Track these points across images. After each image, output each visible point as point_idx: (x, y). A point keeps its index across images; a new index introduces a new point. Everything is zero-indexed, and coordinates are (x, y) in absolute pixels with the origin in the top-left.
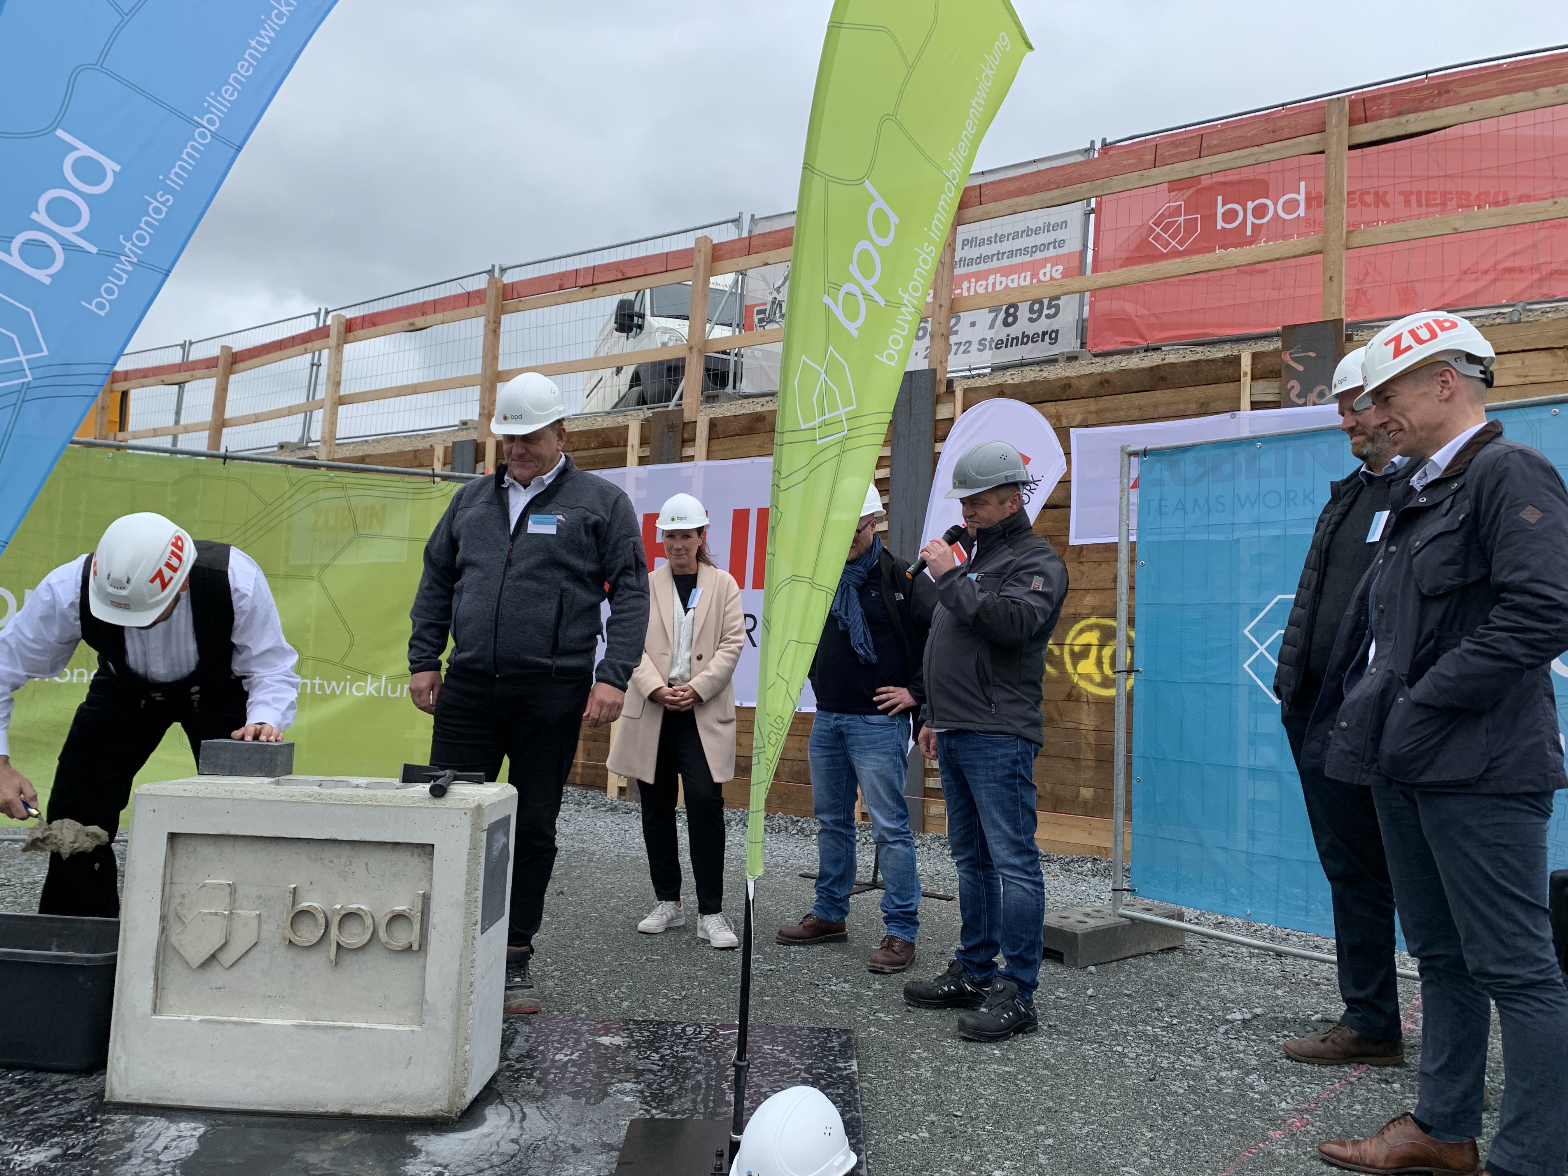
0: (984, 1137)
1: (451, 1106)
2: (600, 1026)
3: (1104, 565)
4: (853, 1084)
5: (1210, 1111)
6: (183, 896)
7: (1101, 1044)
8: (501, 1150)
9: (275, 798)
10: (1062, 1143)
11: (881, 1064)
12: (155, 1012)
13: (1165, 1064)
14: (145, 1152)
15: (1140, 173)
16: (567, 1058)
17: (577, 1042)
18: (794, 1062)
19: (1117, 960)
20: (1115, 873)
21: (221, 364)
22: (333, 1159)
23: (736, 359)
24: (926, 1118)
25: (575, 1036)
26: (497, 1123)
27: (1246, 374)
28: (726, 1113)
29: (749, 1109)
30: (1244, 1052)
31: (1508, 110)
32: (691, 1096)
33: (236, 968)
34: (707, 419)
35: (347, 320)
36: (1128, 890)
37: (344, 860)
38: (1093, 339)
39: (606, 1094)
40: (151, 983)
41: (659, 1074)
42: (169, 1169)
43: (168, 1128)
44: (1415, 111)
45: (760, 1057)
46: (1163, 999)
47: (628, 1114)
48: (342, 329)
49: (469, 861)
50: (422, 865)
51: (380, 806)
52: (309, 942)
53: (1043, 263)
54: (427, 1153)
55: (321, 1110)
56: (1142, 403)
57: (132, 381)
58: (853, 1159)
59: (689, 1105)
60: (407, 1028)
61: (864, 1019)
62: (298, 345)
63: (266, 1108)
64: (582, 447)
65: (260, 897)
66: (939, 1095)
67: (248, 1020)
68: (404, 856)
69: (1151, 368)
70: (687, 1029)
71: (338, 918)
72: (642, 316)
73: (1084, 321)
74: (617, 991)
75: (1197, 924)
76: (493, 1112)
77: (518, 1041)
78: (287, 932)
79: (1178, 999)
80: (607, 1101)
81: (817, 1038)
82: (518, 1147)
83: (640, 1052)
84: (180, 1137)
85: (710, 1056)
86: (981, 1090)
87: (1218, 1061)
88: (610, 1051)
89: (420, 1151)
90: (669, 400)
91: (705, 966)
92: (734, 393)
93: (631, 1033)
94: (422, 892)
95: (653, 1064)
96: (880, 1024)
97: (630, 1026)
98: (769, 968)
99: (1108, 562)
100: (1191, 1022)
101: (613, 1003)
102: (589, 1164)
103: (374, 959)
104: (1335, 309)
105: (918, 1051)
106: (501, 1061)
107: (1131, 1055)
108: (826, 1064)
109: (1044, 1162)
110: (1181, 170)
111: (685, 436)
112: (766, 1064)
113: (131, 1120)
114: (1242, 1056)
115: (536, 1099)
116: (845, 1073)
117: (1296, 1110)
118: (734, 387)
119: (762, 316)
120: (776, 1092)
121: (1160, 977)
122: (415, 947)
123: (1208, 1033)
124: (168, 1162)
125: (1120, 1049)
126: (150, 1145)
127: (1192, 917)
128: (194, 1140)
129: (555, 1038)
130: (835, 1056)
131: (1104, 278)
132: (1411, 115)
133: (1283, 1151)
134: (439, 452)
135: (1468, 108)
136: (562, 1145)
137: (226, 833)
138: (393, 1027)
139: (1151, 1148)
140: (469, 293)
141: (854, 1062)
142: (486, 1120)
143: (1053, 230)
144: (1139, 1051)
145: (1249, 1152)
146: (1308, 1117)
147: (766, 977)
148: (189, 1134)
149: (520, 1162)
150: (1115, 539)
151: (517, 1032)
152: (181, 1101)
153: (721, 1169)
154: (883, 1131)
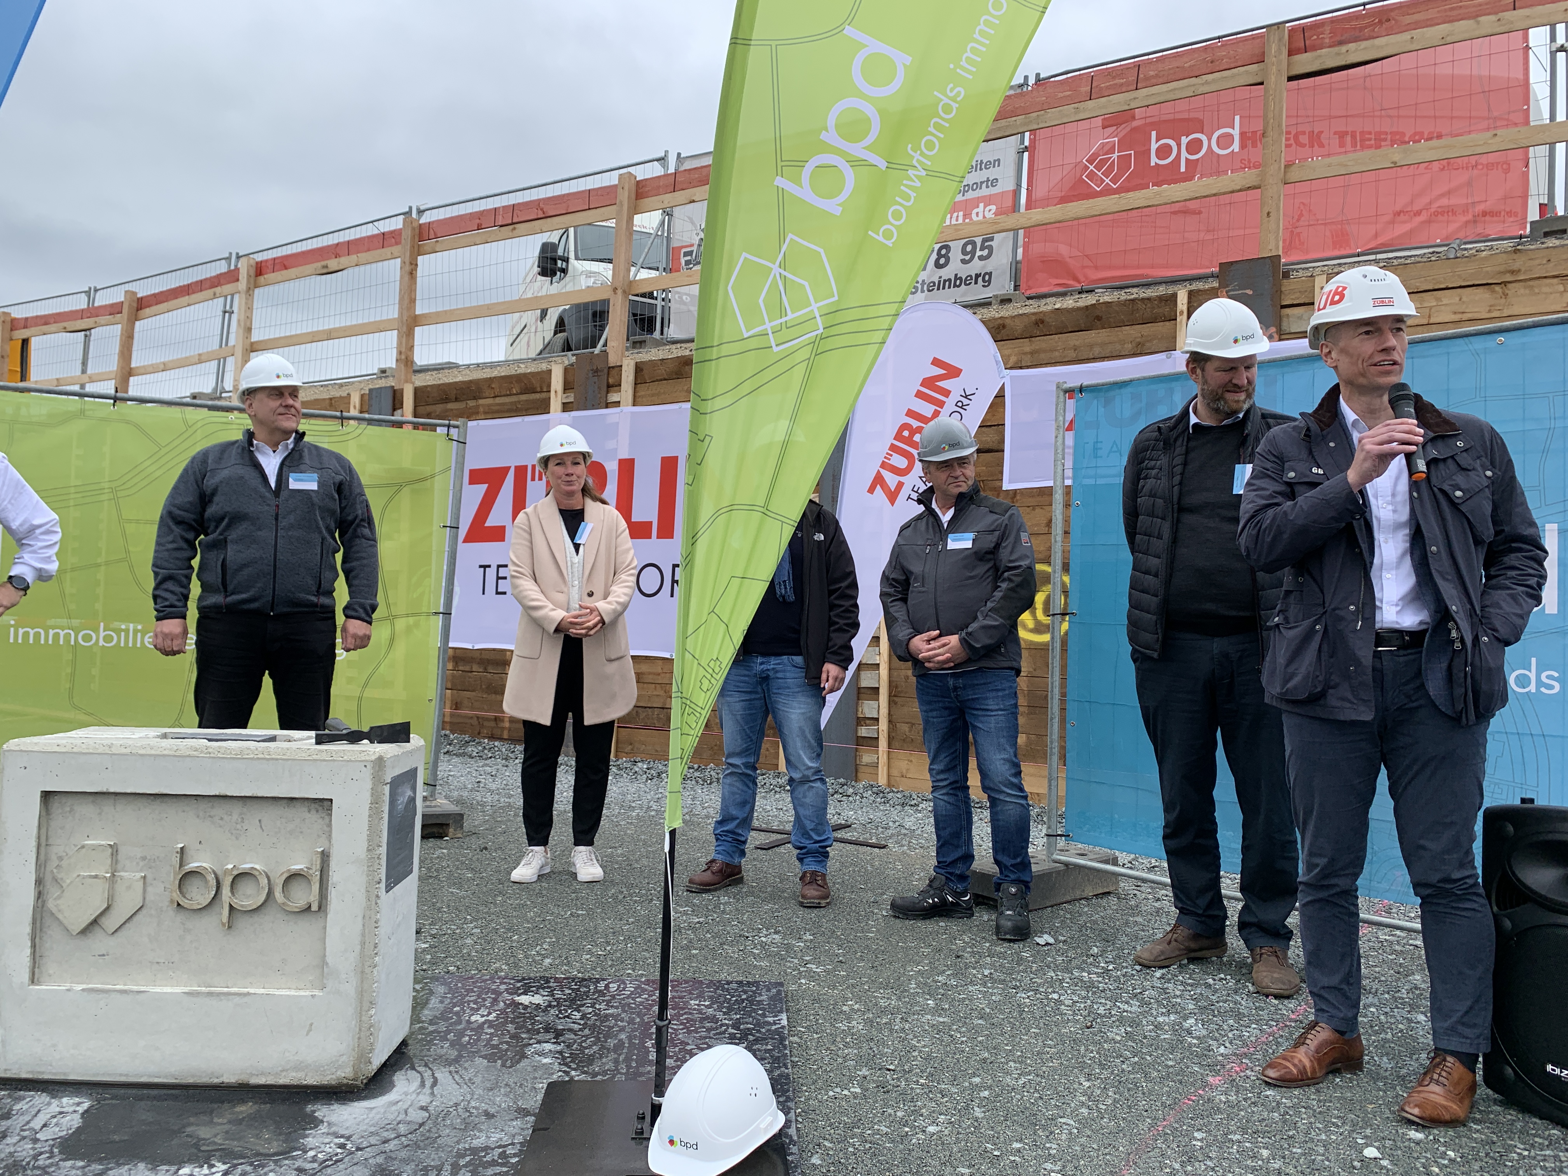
0: (918, 1091)
1: (356, 1073)
2: (519, 985)
3: (1038, 510)
4: (782, 1039)
5: (1148, 1057)
6: (60, 858)
7: (1036, 991)
8: (408, 1118)
9: (158, 752)
10: (998, 1095)
11: (812, 1017)
12: (33, 982)
13: (1101, 1011)
14: (22, 1130)
15: (1076, 105)
16: (484, 1019)
17: (495, 1001)
18: (721, 1017)
19: (1052, 906)
20: (1049, 819)
21: (125, 310)
22: (227, 1132)
23: (663, 303)
24: (858, 1073)
25: (493, 996)
26: (406, 1089)
27: (1182, 313)
28: (649, 1072)
29: (673, 1068)
30: (1180, 996)
31: (1449, 40)
32: (613, 1056)
33: (119, 934)
34: (632, 364)
35: (257, 263)
36: (1061, 835)
37: (235, 816)
38: (1027, 281)
39: (523, 1056)
40: (28, 951)
41: (580, 1033)
42: (47, 1149)
43: (49, 1104)
44: (1356, 40)
45: (685, 1013)
46: (1098, 944)
47: (546, 1076)
48: (253, 273)
49: (370, 816)
50: (320, 821)
51: (273, 759)
52: (198, 904)
53: (975, 203)
54: (330, 1124)
55: (216, 1081)
56: (1077, 343)
57: (33, 329)
58: (781, 1119)
59: (610, 1066)
60: (307, 993)
61: (794, 970)
62: (206, 289)
63: (156, 1080)
64: (503, 393)
65: (144, 858)
66: (871, 1049)
67: (135, 988)
68: (301, 813)
69: (1087, 307)
70: (611, 985)
71: (230, 879)
72: (566, 260)
73: (1017, 262)
74: (539, 947)
75: (1131, 868)
76: (402, 1077)
77: (433, 1001)
78: (174, 894)
79: (1113, 943)
80: (524, 1063)
81: (745, 992)
82: (427, 1115)
83: (560, 1012)
84: (61, 1113)
85: (634, 1013)
86: (914, 1042)
87: (1155, 1006)
88: (529, 1010)
89: (322, 1122)
90: (594, 346)
91: (631, 920)
92: (662, 339)
93: (552, 991)
94: (320, 850)
95: (574, 1023)
96: (812, 976)
97: (551, 984)
98: (697, 920)
99: (1041, 506)
100: (1127, 967)
101: (534, 961)
102: (503, 1130)
103: (269, 920)
104: (1272, 246)
105: (850, 1003)
106: (411, 1024)
107: (1067, 1002)
108: (754, 1018)
109: (981, 1115)
110: (1117, 102)
111: (611, 381)
112: (692, 1020)
113: (10, 1096)
114: (1179, 1000)
115: (449, 1063)
116: (774, 1028)
117: (1235, 1054)
118: (662, 333)
119: (689, 258)
120: (703, 1050)
121: (1095, 922)
122: (315, 907)
123: (1144, 978)
124: (47, 1141)
125: (1055, 996)
126: (28, 1123)
127: (1126, 862)
128: (77, 1117)
129: (472, 999)
130: (764, 1009)
131: (1038, 215)
132: (1351, 45)
133: (1223, 1098)
134: (355, 400)
135: (1409, 37)
136: (474, 1111)
137: (105, 790)
138: (293, 993)
139: (1089, 1098)
140: (383, 234)
141: (784, 1016)
142: (394, 1086)
143: (986, 168)
144: (1076, 998)
145: (1189, 1100)
146: (1248, 1061)
147: (694, 929)
148: (71, 1109)
149: (429, 1131)
150: (1050, 483)
151: (431, 993)
152: (65, 1074)
153: (642, 1133)
154: (813, 1087)
